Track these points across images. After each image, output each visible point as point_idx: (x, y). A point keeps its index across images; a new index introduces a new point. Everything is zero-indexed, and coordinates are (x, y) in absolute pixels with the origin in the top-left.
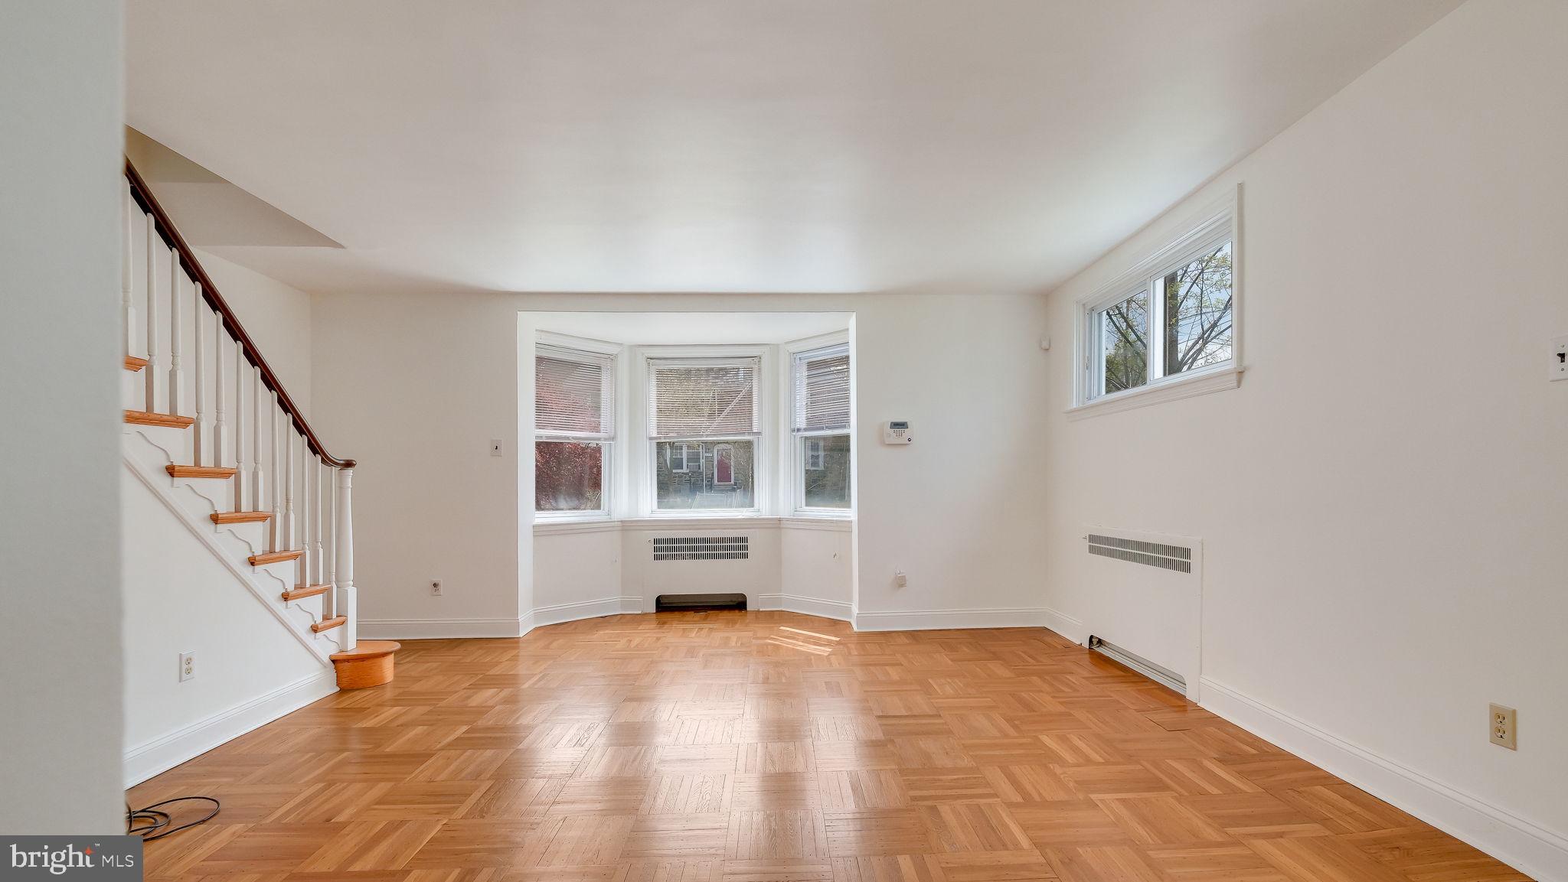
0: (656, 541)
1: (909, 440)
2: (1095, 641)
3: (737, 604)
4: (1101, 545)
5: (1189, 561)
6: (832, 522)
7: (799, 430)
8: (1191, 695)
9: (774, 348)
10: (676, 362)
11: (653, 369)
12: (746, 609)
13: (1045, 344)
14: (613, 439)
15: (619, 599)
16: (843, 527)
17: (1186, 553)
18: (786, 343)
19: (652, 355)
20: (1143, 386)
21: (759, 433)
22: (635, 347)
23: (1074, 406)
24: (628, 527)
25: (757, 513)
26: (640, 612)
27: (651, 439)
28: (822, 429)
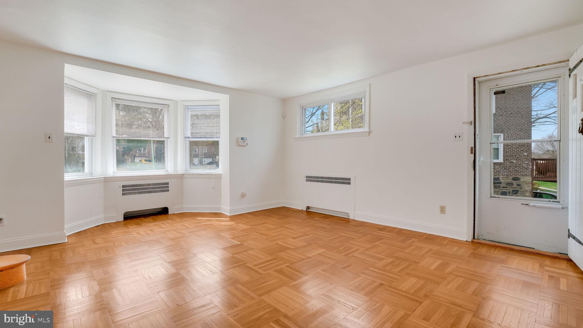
0: (123, 186)
1: (247, 144)
2: (308, 208)
3: (164, 211)
4: (310, 179)
5: (350, 181)
6: (212, 175)
7: (188, 138)
8: (351, 217)
9: (176, 102)
10: (128, 102)
11: (114, 103)
12: (168, 213)
13: (284, 116)
14: (94, 136)
15: (103, 216)
16: (219, 177)
17: (349, 179)
18: (181, 101)
19: (115, 97)
20: (327, 132)
21: (168, 138)
22: (105, 92)
23: (298, 136)
24: (107, 181)
25: (166, 172)
26: (115, 221)
27: (114, 137)
28: (202, 138)
